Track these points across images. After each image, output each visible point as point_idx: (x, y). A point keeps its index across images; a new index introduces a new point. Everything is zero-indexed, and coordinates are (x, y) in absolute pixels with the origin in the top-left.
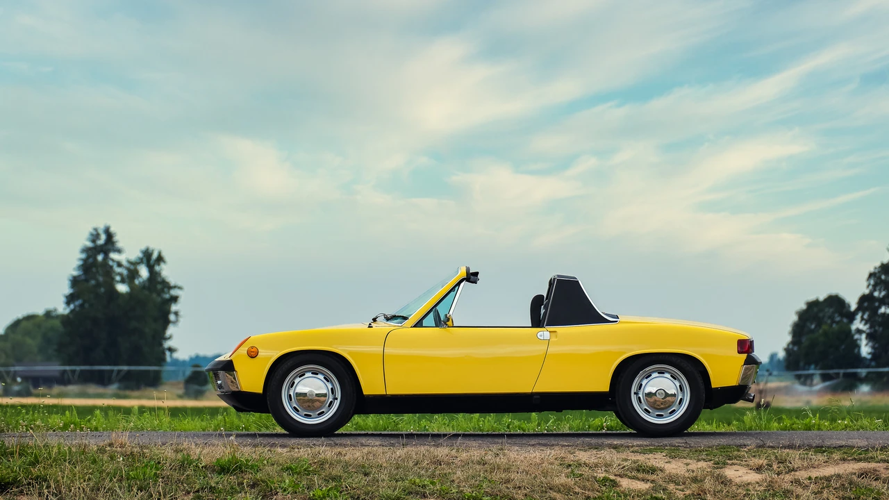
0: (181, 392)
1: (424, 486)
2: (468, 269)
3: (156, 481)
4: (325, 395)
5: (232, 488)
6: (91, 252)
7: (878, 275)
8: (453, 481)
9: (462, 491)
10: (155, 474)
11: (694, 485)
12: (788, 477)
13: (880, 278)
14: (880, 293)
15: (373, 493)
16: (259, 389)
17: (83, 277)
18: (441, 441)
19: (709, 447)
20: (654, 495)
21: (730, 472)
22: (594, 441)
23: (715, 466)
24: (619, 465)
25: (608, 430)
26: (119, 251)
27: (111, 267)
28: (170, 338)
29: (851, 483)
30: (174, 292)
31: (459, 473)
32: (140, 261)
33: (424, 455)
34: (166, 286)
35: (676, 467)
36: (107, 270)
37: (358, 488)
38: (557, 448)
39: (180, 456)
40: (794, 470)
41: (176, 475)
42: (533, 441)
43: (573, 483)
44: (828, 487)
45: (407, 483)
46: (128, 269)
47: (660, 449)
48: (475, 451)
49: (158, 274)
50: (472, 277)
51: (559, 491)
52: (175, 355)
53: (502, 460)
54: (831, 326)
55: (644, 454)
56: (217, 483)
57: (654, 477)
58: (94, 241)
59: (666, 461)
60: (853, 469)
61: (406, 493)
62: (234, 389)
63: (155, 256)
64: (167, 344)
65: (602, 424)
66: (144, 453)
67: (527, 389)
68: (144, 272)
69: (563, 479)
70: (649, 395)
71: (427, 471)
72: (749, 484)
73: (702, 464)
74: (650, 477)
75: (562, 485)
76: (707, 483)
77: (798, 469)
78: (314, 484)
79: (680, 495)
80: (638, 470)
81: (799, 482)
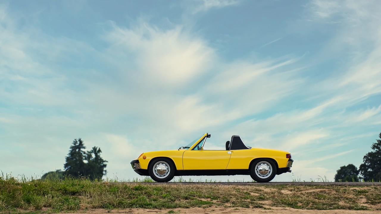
1: (194, 194)
2: (207, 134)
3: (117, 192)
4: (165, 170)
5: (139, 194)
6: (74, 148)
7: (367, 157)
8: (203, 193)
9: (205, 195)
10: (117, 190)
11: (272, 194)
12: (299, 193)
14: (368, 164)
15: (180, 195)
16: (146, 168)
17: (71, 157)
20: (260, 197)
21: (283, 191)
22: (244, 183)
23: (279, 190)
24: (251, 189)
26: (84, 148)
27: (82, 154)
29: (317, 194)
30: (105, 163)
31: (204, 190)
32: (92, 152)
33: (194, 186)
34: (102, 161)
35: (267, 190)
36: (80, 155)
37: (176, 195)
38: (233, 185)
40: (301, 191)
42: (226, 183)
43: (237, 193)
44: (311, 195)
45: (189, 193)
46: (88, 155)
47: (263, 185)
48: (209, 186)
49: (99, 156)
50: (208, 136)
53: (217, 188)
56: (135, 193)
57: (261, 192)
58: (75, 144)
59: (265, 188)
60: (318, 190)
62: (139, 168)
63: (98, 150)
67: (224, 168)
68: (93, 156)
69: (234, 192)
70: (260, 170)
71: (195, 190)
72: (288, 194)
73: (275, 189)
74: (259, 192)
75: (234, 194)
76: (276, 194)
77: (303, 190)
78: (163, 193)
79: (268, 197)
80: (256, 191)
81: (303, 194)
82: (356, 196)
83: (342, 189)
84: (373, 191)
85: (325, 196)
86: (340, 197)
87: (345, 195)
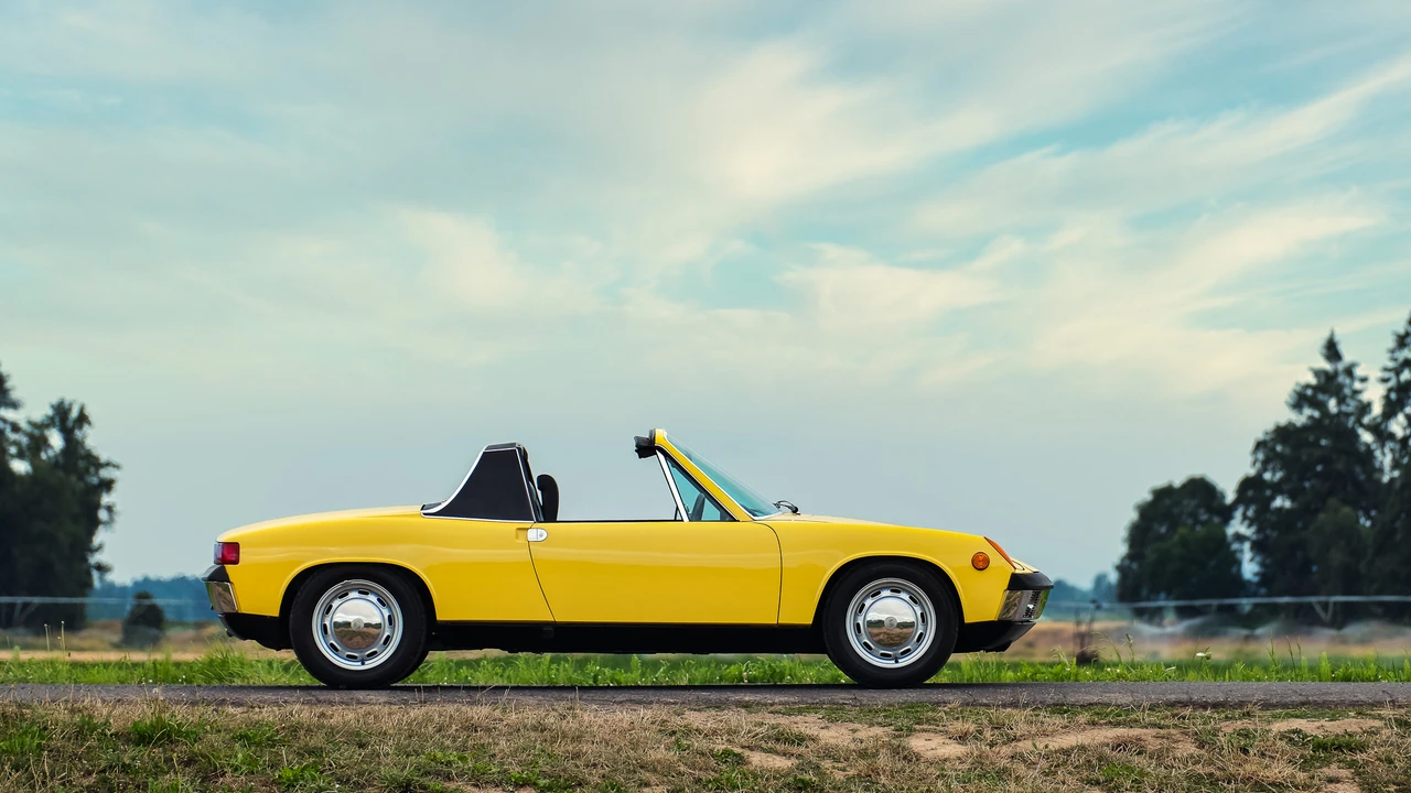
0: (116, 638)
1: (449, 763)
3: (40, 755)
5: (156, 766)
7: (1270, 445)
8: (494, 756)
9: (505, 771)
10: (39, 745)
11: (862, 762)
12: (1006, 750)
13: (1273, 449)
14: (1274, 474)
15: (370, 773)
18: (478, 695)
19: (890, 705)
20: (799, 777)
21: (918, 743)
22: (714, 696)
23: (896, 733)
24: (749, 732)
25: (749, 681)
26: (14, 405)
27: (2, 432)
28: (100, 548)
29: (1100, 759)
30: (105, 473)
31: (503, 743)
32: (49, 423)
33: (451, 716)
34: (94, 462)
35: (836, 735)
37: (349, 767)
38: (655, 706)
39: (77, 719)
40: (1015, 739)
41: (70, 747)
42: (622, 697)
43: (676, 758)
44: (1066, 764)
45: (423, 759)
46: (31, 436)
47: (813, 708)
48: (530, 712)
49: (80, 443)
51: (655, 771)
52: (110, 577)
53: (570, 725)
54: (1193, 528)
55: (790, 715)
56: (134, 759)
57: (802, 749)
59: (823, 725)
60: (1105, 737)
61: (421, 773)
63: (74, 414)
64: (95, 559)
65: (741, 673)
66: (22, 715)
68: (56, 440)
69: (660, 754)
71: (454, 741)
72: (945, 760)
73: (877, 731)
74: (795, 750)
75: (659, 762)
76: (883, 760)
77: (1023, 737)
78: (281, 761)
79: (839, 776)
80: (778, 740)
81: (1021, 755)
82: (1303, 769)
83: (1229, 728)
84: (1393, 739)
85: (1142, 773)
86: (1218, 773)
87: (1248, 767)
